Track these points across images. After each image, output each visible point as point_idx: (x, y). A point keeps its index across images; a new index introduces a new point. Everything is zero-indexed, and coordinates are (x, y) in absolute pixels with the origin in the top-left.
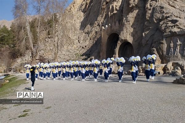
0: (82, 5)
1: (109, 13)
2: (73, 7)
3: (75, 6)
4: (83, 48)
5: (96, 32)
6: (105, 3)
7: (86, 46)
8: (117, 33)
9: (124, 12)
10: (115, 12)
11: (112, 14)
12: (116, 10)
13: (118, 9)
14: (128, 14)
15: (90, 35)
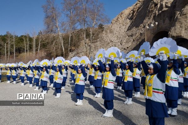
0: (130, 14)
1: (157, 12)
2: (120, 18)
3: (123, 17)
4: (125, 49)
5: (141, 34)
6: (153, 5)
7: (128, 48)
8: (166, 30)
9: (177, 6)
10: (165, 9)
11: (160, 12)
12: (166, 6)
13: (170, 6)
14: (184, 7)
15: (133, 37)
